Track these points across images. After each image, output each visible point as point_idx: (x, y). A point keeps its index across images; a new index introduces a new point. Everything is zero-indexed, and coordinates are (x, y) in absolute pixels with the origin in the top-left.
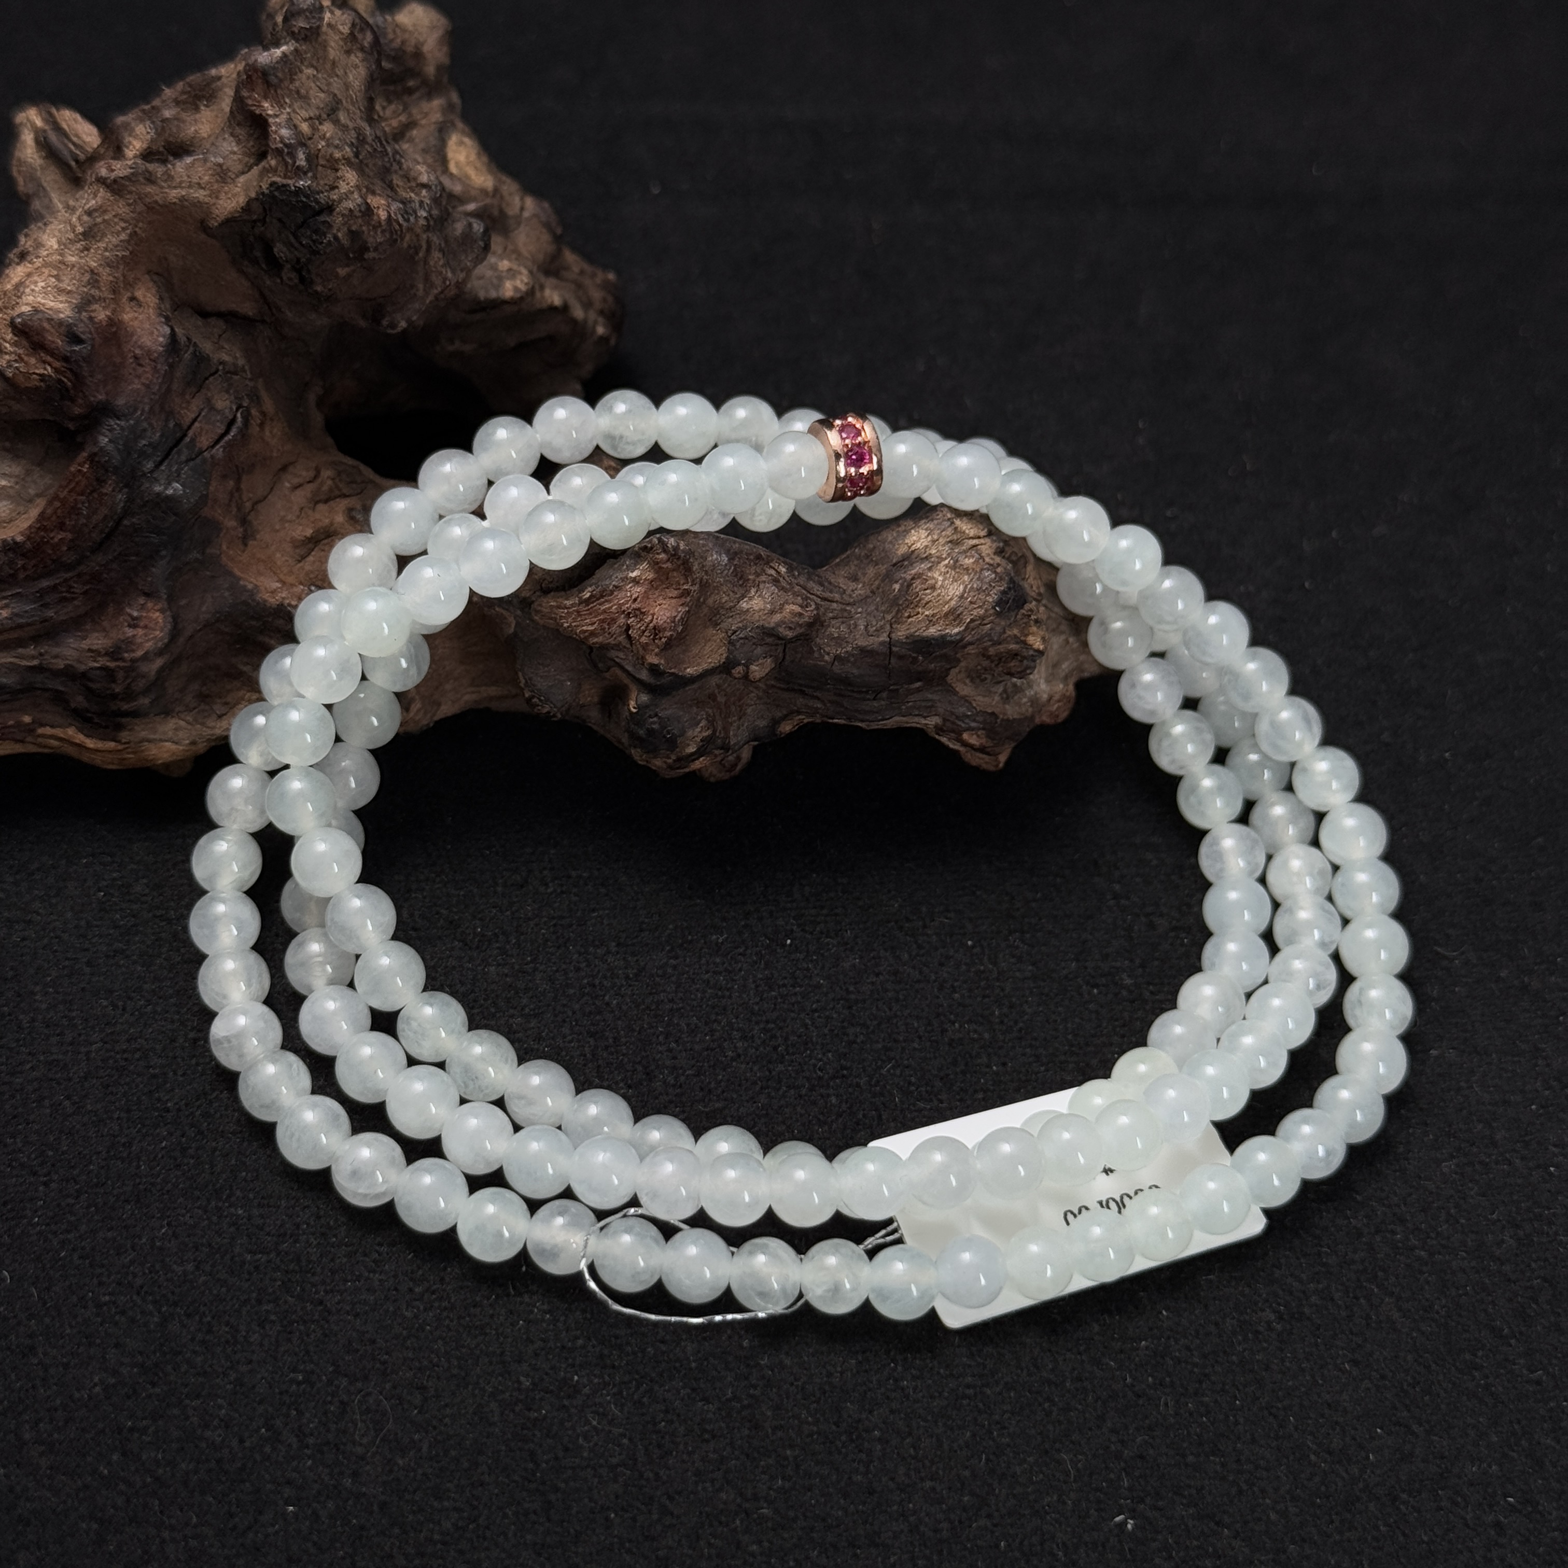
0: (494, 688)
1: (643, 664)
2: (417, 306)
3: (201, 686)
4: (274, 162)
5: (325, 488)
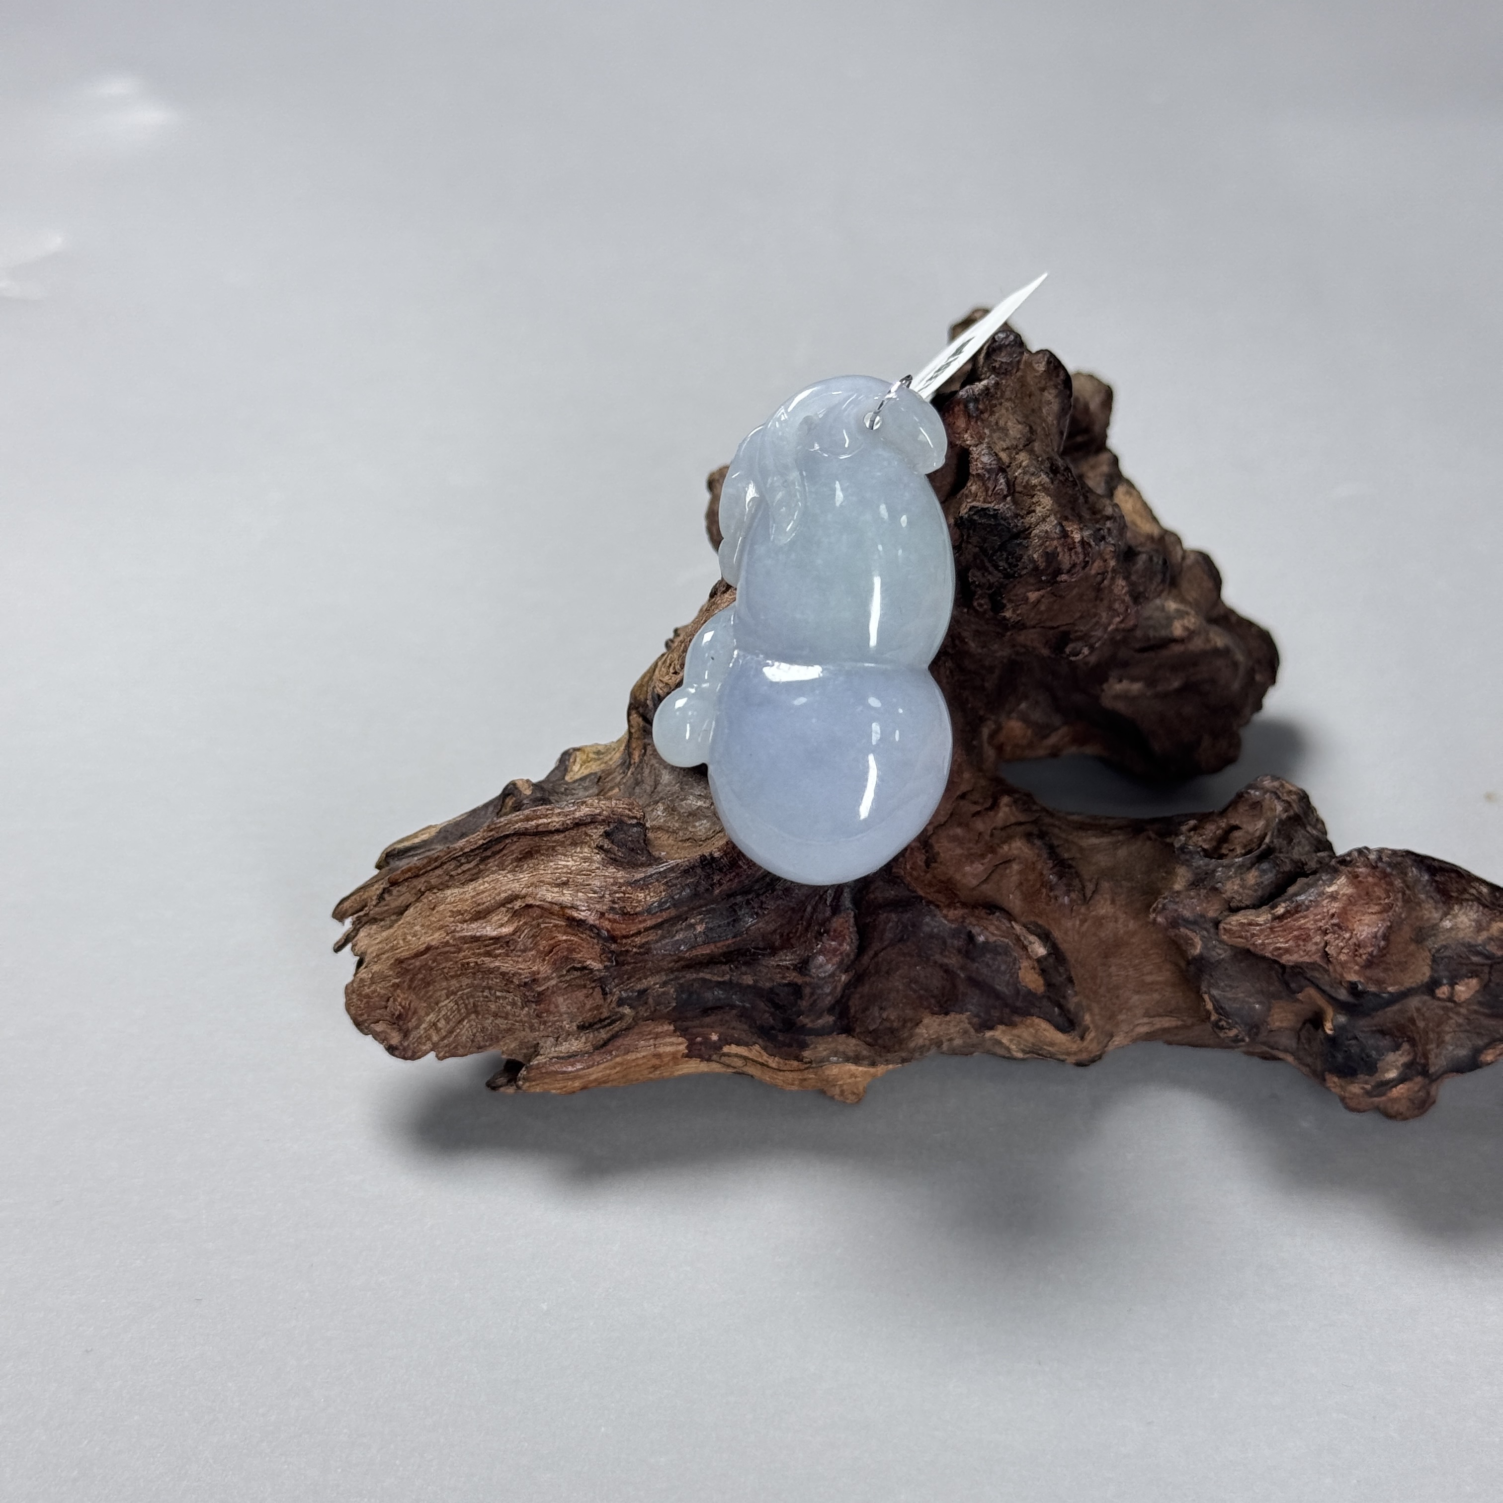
0: (1167, 1018)
1: (1341, 983)
2: (1099, 633)
3: (881, 1008)
4: (974, 488)
5: (1001, 814)
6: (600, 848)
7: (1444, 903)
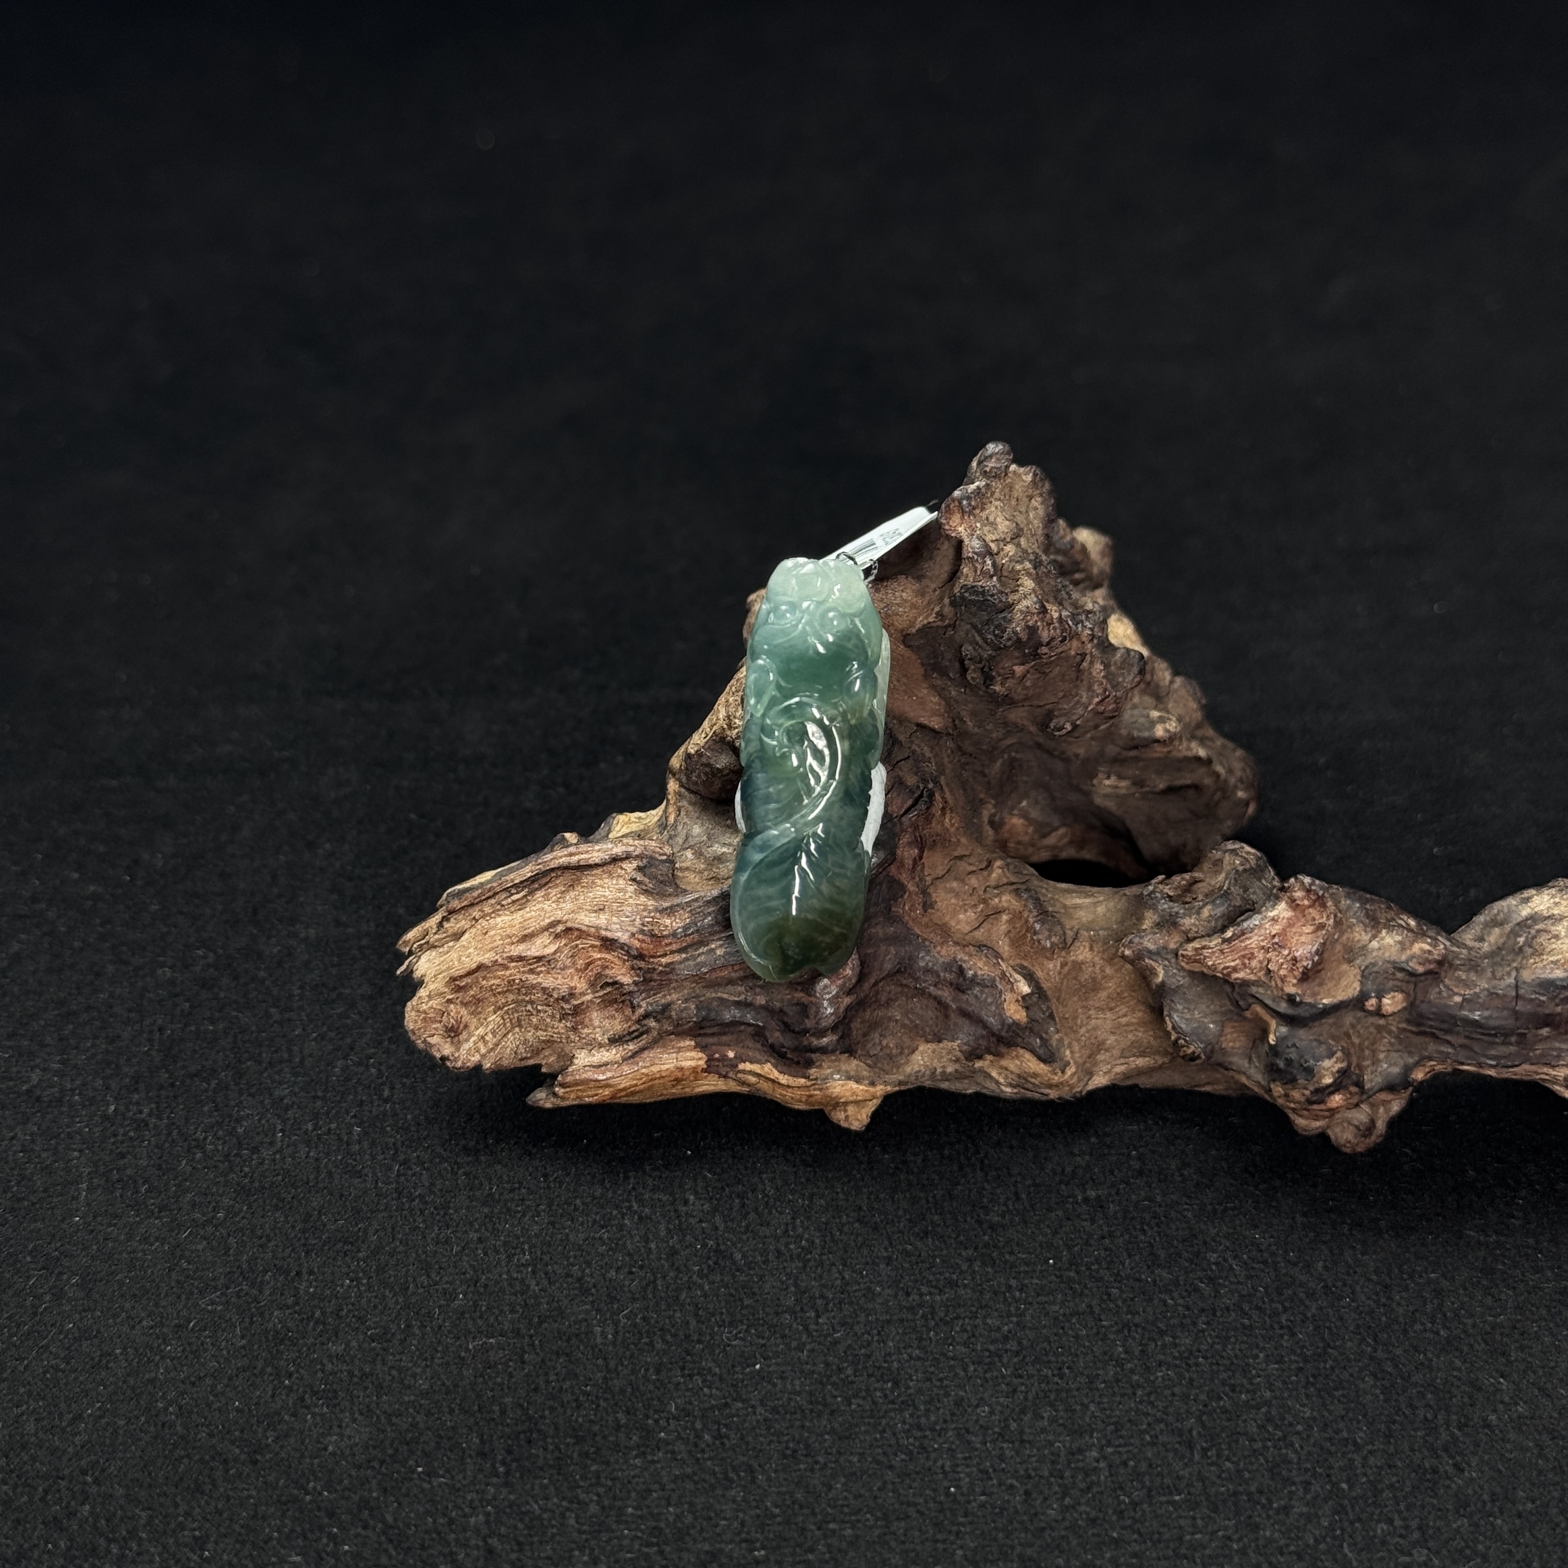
0: (1141, 1058)
1: (1282, 997)
2: (1080, 711)
3: (881, 1035)
4: (965, 570)
5: (994, 875)
6: (634, 880)
7: (1373, 927)
